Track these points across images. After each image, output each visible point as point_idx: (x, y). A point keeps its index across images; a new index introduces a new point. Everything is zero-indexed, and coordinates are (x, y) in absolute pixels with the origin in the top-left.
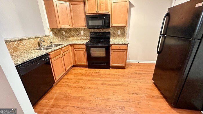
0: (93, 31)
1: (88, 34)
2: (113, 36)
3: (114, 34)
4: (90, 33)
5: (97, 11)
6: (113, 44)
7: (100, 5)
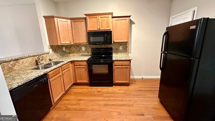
0: (94, 46)
1: (90, 50)
2: (115, 52)
3: (117, 49)
4: (92, 49)
5: (98, 28)
6: (115, 61)
7: (101, 22)
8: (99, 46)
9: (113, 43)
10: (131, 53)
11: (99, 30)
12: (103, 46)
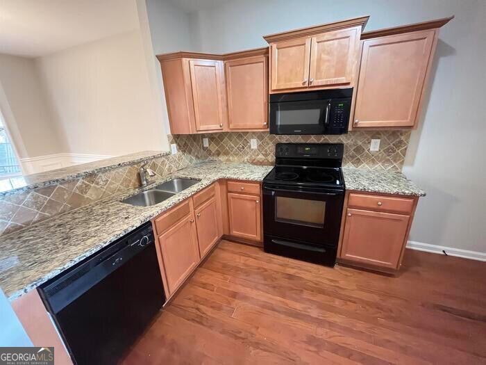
0: (285, 139)
1: (271, 148)
2: (353, 157)
3: (359, 150)
4: (279, 146)
5: (306, 80)
6: (355, 192)
7: (319, 60)
8: (299, 139)
9: (350, 129)
10: (412, 164)
11: (306, 85)
12: (313, 139)
